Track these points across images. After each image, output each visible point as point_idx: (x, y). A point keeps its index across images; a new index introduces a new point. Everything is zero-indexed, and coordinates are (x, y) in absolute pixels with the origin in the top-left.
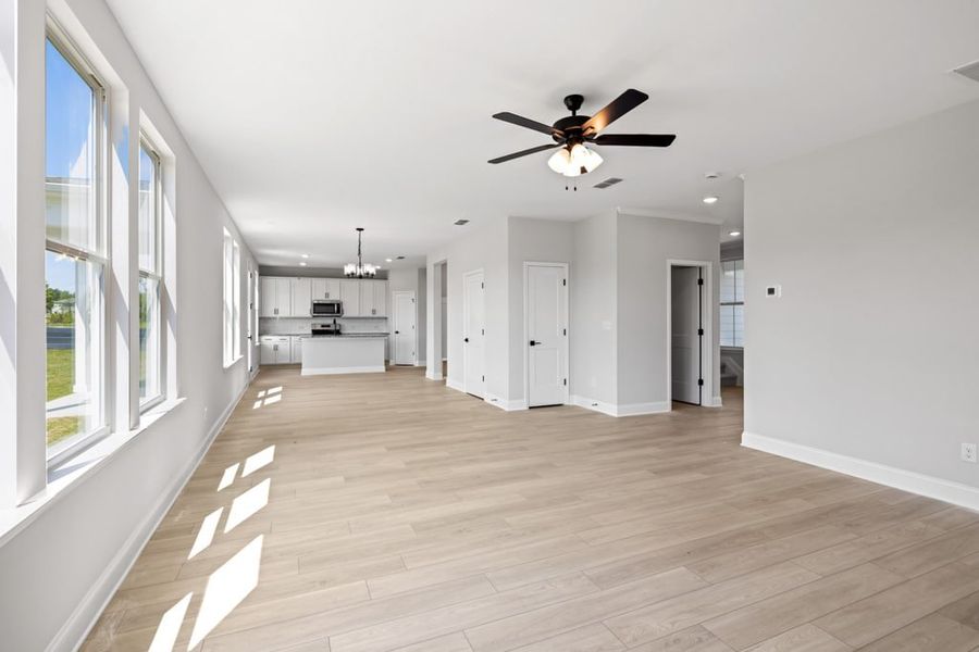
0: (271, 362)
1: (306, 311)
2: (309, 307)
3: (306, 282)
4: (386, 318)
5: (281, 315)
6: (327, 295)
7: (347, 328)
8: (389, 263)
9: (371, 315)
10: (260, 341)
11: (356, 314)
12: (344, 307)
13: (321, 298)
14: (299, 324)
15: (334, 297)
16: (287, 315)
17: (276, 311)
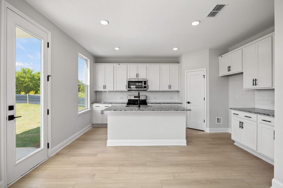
0: (100, 122)
1: (123, 86)
2: (126, 84)
3: (123, 66)
4: (178, 92)
5: (107, 89)
6: (137, 75)
7: (152, 99)
8: (176, 51)
9: (167, 89)
10: (91, 107)
11: (157, 89)
12: (149, 83)
13: (133, 77)
14: (119, 95)
15: (142, 77)
16: (112, 90)
17: (105, 87)
